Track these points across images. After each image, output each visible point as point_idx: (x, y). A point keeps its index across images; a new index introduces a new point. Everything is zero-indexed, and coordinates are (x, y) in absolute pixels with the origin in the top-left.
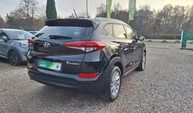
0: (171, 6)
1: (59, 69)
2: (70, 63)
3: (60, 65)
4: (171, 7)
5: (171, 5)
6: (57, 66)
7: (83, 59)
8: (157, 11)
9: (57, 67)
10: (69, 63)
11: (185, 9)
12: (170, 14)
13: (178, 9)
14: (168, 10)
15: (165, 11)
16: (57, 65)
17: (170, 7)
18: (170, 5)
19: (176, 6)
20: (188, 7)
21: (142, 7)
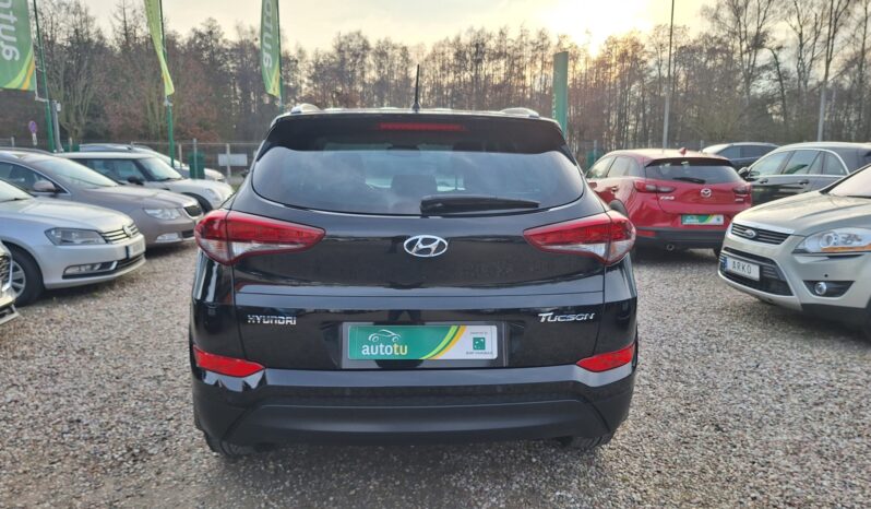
0: (365, 41)
1: (491, 351)
2: (558, 319)
3: (490, 334)
4: (366, 47)
5: (363, 34)
6: (475, 339)
7: (604, 291)
8: (310, 56)
9: (479, 344)
10: (553, 317)
11: (412, 56)
12: (363, 74)
13: (390, 52)
14: (356, 56)
15: (343, 61)
16: (476, 336)
17: (361, 43)
18: (359, 34)
19: (379, 42)
20: (420, 47)
21: (249, 30)
